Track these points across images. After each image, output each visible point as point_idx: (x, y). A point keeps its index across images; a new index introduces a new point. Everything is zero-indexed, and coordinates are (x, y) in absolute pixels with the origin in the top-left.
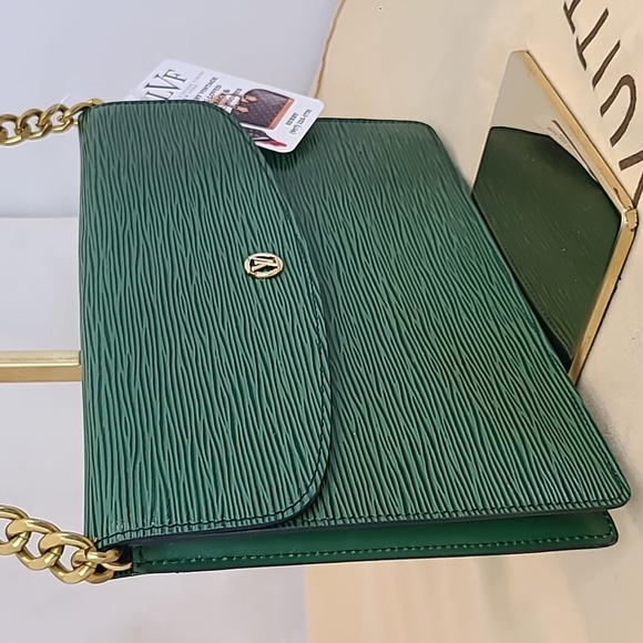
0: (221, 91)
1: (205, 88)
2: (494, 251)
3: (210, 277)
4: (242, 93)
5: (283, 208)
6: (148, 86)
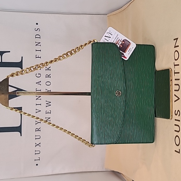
6: (105, 36)
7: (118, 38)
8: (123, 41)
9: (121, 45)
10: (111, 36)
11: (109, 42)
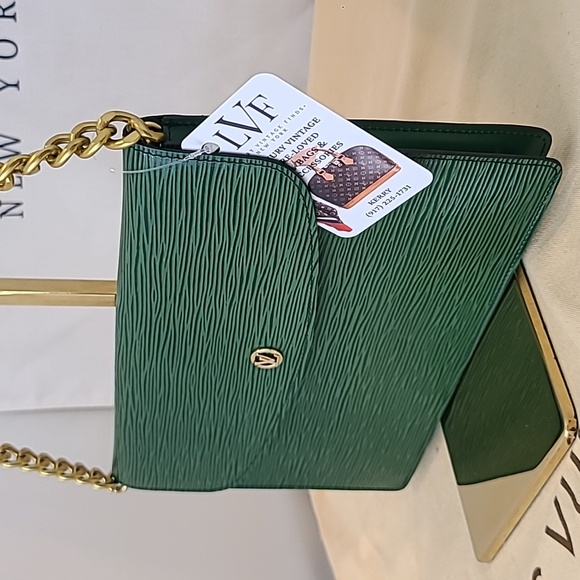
0: (314, 144)
1: (297, 136)
2: (475, 338)
3: (220, 360)
4: (339, 152)
5: (308, 311)
6: (221, 121)
7: (315, 136)
8: (348, 153)
9: (328, 170)
10: (260, 120)
11: (242, 151)
